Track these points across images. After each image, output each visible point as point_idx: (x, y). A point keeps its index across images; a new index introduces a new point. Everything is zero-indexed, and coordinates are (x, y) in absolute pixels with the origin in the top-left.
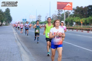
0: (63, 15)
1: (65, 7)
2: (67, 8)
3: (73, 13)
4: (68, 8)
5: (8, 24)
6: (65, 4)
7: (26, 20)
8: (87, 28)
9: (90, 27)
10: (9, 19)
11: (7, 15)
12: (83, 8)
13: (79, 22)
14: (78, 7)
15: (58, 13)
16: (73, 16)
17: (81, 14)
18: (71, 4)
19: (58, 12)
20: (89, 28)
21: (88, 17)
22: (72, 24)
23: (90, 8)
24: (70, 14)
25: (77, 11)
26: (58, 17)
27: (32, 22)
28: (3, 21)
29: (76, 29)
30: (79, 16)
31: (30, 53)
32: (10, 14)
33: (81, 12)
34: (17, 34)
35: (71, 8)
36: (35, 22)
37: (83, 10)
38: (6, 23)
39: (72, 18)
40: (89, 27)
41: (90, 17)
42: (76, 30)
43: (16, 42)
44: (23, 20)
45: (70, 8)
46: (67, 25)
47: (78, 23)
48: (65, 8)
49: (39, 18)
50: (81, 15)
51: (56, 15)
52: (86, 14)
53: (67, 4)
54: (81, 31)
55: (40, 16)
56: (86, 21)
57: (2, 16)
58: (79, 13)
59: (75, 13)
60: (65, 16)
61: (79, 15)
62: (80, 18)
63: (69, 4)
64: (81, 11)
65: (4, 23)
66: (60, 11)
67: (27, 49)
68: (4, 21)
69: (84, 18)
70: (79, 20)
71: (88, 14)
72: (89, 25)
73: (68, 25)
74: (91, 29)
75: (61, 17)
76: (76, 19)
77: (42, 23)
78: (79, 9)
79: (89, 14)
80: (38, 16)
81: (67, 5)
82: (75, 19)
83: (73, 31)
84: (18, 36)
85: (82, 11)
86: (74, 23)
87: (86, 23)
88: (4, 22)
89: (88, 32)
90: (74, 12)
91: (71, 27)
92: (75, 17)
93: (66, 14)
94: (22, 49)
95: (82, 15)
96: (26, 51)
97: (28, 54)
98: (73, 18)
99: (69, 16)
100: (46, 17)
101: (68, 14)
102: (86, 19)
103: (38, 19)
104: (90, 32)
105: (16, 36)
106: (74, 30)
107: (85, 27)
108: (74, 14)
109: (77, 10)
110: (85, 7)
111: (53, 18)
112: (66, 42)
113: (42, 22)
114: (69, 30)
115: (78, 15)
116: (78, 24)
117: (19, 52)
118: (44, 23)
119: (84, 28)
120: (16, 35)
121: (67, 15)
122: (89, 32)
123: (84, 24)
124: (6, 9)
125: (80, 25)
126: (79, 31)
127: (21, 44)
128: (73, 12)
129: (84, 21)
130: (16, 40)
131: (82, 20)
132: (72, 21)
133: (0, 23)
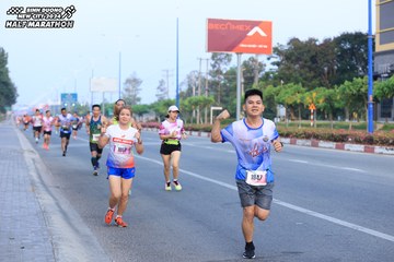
0: (232, 75)
1: (240, 42)
2: (250, 46)
3: (276, 67)
4: (254, 46)
6: (240, 28)
7: (75, 96)
8: (335, 132)
9: (347, 127)
12: (318, 43)
13: (302, 104)
14: (294, 41)
15: (211, 68)
16: (275, 78)
17: (311, 69)
18: (267, 26)
19: (213, 62)
20: (345, 132)
21: (340, 82)
22: (272, 112)
23: (348, 46)
24: (263, 73)
25: (293, 58)
26: (213, 85)
29: (287, 136)
30: (300, 78)
31: (95, 240)
32: (7, 71)
33: (309, 64)
34: (37, 156)
35: (266, 47)
37: (316, 56)
39: (270, 89)
40: (342, 127)
41: (346, 83)
42: (288, 140)
43: (33, 190)
44: (64, 96)
45: (260, 46)
47: (297, 110)
48: (242, 45)
49: (131, 88)
50: (308, 74)
51: (204, 75)
52: (330, 69)
53: (248, 28)
54: (309, 142)
55: (134, 82)
56: (329, 99)
58: (302, 67)
59: (282, 66)
60: (240, 80)
61: (301, 75)
62: (303, 89)
63: (256, 29)
64: (308, 58)
66: (221, 60)
67: (81, 220)
69: (322, 88)
70: (299, 95)
71: (337, 71)
72: (344, 118)
74: (351, 136)
75: (225, 84)
76: (289, 90)
77: (146, 112)
78: (300, 49)
79: (342, 71)
80: (128, 81)
81: (248, 31)
82: (282, 93)
84: (41, 167)
85: (314, 59)
86: (282, 111)
87: (332, 107)
89: (337, 147)
90: (278, 64)
92: (286, 83)
93: (244, 73)
94: (57, 222)
95: (314, 77)
96: (77, 231)
97: (87, 242)
98: (275, 89)
99: (256, 80)
100: (162, 82)
101: (256, 72)
102: (331, 91)
103: (125, 92)
104: (347, 146)
105: (33, 167)
107: (326, 125)
108: (280, 71)
109: (292, 54)
110: (327, 42)
111: (190, 90)
113: (145, 105)
115: (296, 75)
116: (296, 115)
117: (45, 233)
118: (151, 111)
119: (320, 131)
120: (33, 160)
121: (249, 75)
122: (343, 148)
123: (320, 113)
125: (306, 117)
126: (299, 141)
127: (55, 199)
128: (273, 64)
129: (321, 101)
130: (33, 183)
131: (314, 94)
132: (270, 99)
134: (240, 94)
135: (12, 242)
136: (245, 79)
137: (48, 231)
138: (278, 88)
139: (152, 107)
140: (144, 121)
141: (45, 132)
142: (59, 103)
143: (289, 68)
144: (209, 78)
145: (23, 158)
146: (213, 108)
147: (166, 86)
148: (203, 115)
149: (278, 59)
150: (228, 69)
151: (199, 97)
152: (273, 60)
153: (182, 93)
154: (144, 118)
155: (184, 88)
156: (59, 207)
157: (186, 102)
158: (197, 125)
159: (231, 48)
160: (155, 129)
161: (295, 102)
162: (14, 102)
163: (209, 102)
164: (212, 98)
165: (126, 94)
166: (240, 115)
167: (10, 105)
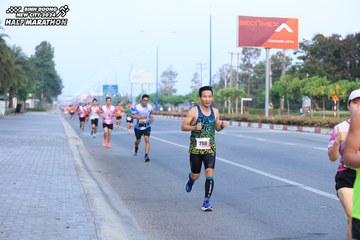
0: (261, 69)
1: (268, 38)
2: (277, 41)
3: (302, 61)
4: (282, 41)
5: (45, 105)
6: (269, 24)
7: (116, 87)
10: (49, 85)
11: (40, 69)
12: (341, 39)
13: (326, 96)
14: (319, 37)
15: (241, 62)
16: (301, 71)
17: (334, 63)
18: (294, 23)
19: (243, 57)
22: (298, 103)
24: (290, 66)
25: (318, 53)
26: (244, 77)
27: (138, 98)
28: (26, 94)
29: (312, 125)
30: (324, 72)
31: (134, 220)
32: (53, 64)
33: (333, 58)
34: (80, 143)
35: (292, 42)
37: (339, 51)
38: (38, 100)
39: (296, 81)
42: (313, 129)
43: (78, 175)
44: (105, 87)
45: (288, 42)
46: (279, 110)
47: (322, 101)
48: (270, 41)
49: (167, 80)
50: (332, 68)
51: (235, 68)
52: (353, 63)
53: (276, 25)
55: (170, 74)
57: (24, 72)
58: (326, 61)
59: (307, 60)
60: (269, 73)
61: (325, 68)
62: (328, 82)
63: (284, 26)
64: (332, 53)
65: (30, 103)
66: (251, 54)
67: (121, 202)
68: (30, 95)
69: (344, 81)
70: (323, 88)
71: (359, 65)
73: (282, 107)
75: (254, 77)
76: (314, 83)
77: (181, 103)
78: (324, 44)
80: (165, 74)
81: (276, 28)
82: (308, 84)
83: (301, 131)
84: (85, 153)
85: (337, 54)
86: (307, 102)
88: (31, 98)
90: (303, 58)
91: (293, 117)
92: (311, 76)
93: (272, 67)
94: (99, 203)
95: (338, 70)
96: (118, 213)
97: (127, 222)
98: (301, 82)
99: (283, 73)
100: (196, 75)
101: (284, 65)
102: (353, 83)
103: (162, 84)
105: (77, 153)
106: (305, 129)
107: (348, 116)
108: (305, 65)
109: (317, 49)
110: (349, 38)
111: (222, 82)
112: (276, 175)
113: (180, 96)
114: (285, 129)
115: (320, 68)
116: (321, 106)
117: (89, 214)
118: (186, 101)
120: (77, 146)
121: (276, 68)
123: (343, 104)
124: (37, 48)
125: (330, 107)
126: (324, 130)
127: (97, 183)
128: (299, 58)
129: (344, 93)
130: (77, 168)
131: (337, 87)
132: (296, 91)
133: (15, 101)
134: (269, 86)
135: (58, 222)
136: (273, 72)
137: (91, 212)
138: (304, 80)
139: (186, 97)
140: (180, 111)
141: (105, 125)
142: (101, 94)
143: (314, 62)
144: (240, 71)
145: (68, 145)
146: (243, 99)
147: (200, 78)
148: (234, 105)
149: (304, 54)
150: (258, 62)
151: (231, 89)
152: (299, 54)
153: (215, 85)
154: (180, 109)
155: (217, 81)
156: (101, 190)
157: (218, 94)
158: (229, 115)
159: (260, 44)
161: (320, 94)
162: (59, 93)
163: (240, 93)
164: (242, 90)
165: (163, 86)
166: (268, 106)
167: (56, 96)
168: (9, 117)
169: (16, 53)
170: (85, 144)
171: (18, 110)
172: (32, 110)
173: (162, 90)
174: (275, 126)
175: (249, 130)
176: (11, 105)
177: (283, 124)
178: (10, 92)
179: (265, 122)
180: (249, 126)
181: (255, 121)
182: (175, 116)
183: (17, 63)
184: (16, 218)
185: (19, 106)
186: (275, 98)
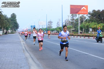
0: (77, 20)
1: (79, 11)
3: (89, 18)
4: (83, 12)
5: (14, 32)
6: (79, 7)
10: (15, 26)
11: (12, 21)
13: (96, 28)
14: (94, 11)
16: (89, 21)
17: (98, 18)
18: (87, 7)
19: (72, 17)
22: (88, 30)
24: (86, 19)
25: (94, 15)
26: (72, 23)
29: (92, 36)
31: (40, 65)
32: (16, 20)
33: (98, 17)
34: (24, 43)
36: (45, 29)
38: (12, 30)
39: (87, 24)
42: (93, 38)
43: (24, 52)
44: (31, 26)
45: (85, 12)
48: (80, 12)
49: (50, 24)
50: (98, 20)
55: (51, 22)
57: (7, 22)
58: (96, 18)
59: (91, 18)
60: (79, 21)
61: (96, 20)
62: (97, 24)
63: (84, 8)
66: (74, 16)
67: (37, 60)
68: (9, 29)
69: (102, 23)
70: (95, 25)
73: (84, 31)
75: (75, 23)
76: (93, 24)
77: (54, 30)
78: (96, 13)
80: (49, 22)
81: (81, 8)
82: (91, 25)
84: (26, 46)
85: (99, 16)
86: (91, 30)
88: (10, 30)
90: (89, 17)
91: (87, 34)
92: (92, 22)
93: (80, 20)
94: (30, 60)
95: (100, 20)
96: (36, 63)
97: (38, 66)
99: (84, 21)
100: (58, 22)
101: (84, 19)
105: (23, 46)
106: (90, 38)
109: (93, 14)
110: (103, 11)
111: (66, 24)
112: (82, 51)
114: (84, 38)
115: (94, 20)
116: (95, 31)
124: (11, 15)
127: (30, 54)
128: (88, 17)
129: (101, 27)
130: (23, 50)
131: (100, 25)
132: (88, 27)
133: (5, 31)
134: (79, 25)
135: (18, 66)
136: (81, 21)
137: (28, 63)
138: (90, 23)
139: (55, 29)
142: (30, 28)
143: (93, 18)
144: (71, 21)
145: (21, 43)
146: (72, 29)
147: (59, 23)
149: (90, 16)
150: (76, 18)
151: (68, 26)
152: (88, 16)
154: (53, 32)
155: (64, 24)
156: (31, 56)
159: (77, 13)
160: (56, 35)
161: (94, 27)
164: (72, 26)
165: (48, 26)
166: (79, 31)
167: (17, 29)
168: (3, 35)
169: (5, 16)
170: (26, 43)
171: (6, 33)
172: (10, 33)
173: (48, 27)
174: (81, 37)
175: (74, 38)
176: (4, 32)
177: (84, 36)
178: (4, 28)
179: (79, 36)
180: (74, 37)
181: (75, 36)
182: (52, 34)
183: (6, 19)
184: (6, 65)
185: (6, 32)
186: (81, 29)
